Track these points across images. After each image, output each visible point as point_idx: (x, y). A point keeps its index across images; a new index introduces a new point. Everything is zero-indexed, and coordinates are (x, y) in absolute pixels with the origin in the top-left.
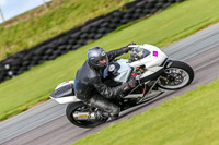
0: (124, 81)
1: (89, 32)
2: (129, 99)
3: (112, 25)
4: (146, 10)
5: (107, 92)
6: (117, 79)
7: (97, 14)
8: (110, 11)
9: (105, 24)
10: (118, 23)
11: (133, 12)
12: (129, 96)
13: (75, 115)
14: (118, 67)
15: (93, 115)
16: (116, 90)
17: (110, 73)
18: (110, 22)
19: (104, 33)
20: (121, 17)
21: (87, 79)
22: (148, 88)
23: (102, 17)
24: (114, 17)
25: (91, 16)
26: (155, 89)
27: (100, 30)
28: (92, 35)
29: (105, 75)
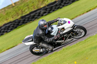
0: (55, 35)
1: (5, 29)
2: (58, 43)
3: (15, 26)
4: (30, 19)
5: (47, 40)
6: (52, 34)
7: (8, 21)
8: (14, 20)
9: (12, 25)
10: (18, 25)
11: (24, 20)
12: (58, 41)
13: (33, 50)
14: (52, 28)
15: (41, 50)
16: (51, 39)
17: (49, 31)
18: (14, 24)
19: (12, 29)
20: (19, 22)
21: (38, 34)
22: (66, 38)
23: (10, 22)
24: (16, 22)
25: (6, 22)
26: (69, 38)
27: (10, 28)
28: (6, 30)
29: (47, 32)
